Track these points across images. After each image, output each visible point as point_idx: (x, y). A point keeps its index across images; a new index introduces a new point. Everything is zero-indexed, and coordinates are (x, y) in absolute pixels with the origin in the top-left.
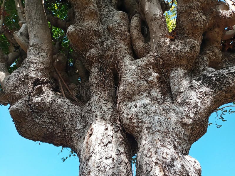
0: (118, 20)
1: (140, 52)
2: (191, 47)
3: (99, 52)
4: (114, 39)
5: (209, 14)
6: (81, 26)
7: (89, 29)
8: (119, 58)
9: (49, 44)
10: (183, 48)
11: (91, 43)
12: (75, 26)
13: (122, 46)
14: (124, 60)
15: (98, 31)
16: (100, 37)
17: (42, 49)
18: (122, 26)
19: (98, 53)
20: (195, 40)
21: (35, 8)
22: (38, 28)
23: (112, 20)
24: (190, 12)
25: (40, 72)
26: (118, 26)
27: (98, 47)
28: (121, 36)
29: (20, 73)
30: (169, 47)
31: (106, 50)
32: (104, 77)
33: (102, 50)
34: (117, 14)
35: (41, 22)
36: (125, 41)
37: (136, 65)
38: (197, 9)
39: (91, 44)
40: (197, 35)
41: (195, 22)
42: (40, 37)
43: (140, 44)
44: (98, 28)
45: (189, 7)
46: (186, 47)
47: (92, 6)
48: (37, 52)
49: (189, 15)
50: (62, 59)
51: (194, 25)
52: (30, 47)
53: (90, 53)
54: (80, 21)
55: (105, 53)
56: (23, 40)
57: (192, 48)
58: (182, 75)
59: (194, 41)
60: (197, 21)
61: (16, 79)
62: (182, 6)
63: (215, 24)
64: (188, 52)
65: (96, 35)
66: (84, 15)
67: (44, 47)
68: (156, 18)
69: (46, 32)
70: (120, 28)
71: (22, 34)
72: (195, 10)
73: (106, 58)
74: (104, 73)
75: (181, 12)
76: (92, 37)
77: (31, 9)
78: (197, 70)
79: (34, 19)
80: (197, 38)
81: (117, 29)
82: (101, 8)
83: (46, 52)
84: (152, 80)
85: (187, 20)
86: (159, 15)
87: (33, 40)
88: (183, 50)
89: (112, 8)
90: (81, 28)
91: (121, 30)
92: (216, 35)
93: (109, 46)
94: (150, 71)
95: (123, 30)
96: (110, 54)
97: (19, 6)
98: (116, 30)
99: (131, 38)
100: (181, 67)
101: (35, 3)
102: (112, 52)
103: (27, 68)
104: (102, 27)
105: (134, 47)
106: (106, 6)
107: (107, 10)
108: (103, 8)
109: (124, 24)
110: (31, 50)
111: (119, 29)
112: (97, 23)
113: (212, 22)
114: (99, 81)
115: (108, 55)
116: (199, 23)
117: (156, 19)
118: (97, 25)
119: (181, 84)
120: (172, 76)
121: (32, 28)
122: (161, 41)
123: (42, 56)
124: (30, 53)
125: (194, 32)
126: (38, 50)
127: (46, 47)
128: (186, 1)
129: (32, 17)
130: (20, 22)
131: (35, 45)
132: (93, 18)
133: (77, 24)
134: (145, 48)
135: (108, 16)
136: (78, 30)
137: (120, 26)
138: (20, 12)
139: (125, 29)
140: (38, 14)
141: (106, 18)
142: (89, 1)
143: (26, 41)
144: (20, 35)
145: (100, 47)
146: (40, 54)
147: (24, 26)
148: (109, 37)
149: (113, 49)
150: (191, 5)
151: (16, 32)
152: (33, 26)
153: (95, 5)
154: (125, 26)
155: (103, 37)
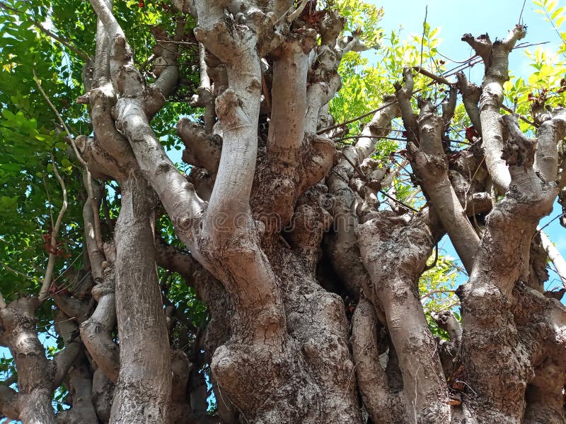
0: (327, 327)
1: (379, 417)
3: (285, 420)
4: (320, 382)
5: (532, 333)
6: (245, 352)
7: (265, 363)
9: (166, 379)
11: (268, 397)
12: (232, 348)
15: (285, 364)
16: (288, 378)
17: (150, 396)
18: (336, 347)
20: (509, 415)
21: (141, 284)
22: (145, 338)
23: (311, 324)
24: (495, 351)
26: (327, 349)
27: (283, 409)
28: (335, 375)
31: (304, 417)
33: (293, 415)
34: (323, 308)
35: (151, 319)
36: (344, 387)
38: (508, 342)
39: (269, 399)
40: (512, 403)
41: (507, 375)
42: (148, 363)
43: (379, 397)
44: (283, 355)
45: (492, 340)
47: (273, 308)
48: (140, 408)
49: (492, 357)
50: (182, 369)
51: (504, 382)
52: (124, 388)
54: (244, 339)
56: (102, 345)
59: (507, 418)
60: (513, 374)
62: (476, 333)
63: (547, 358)
65: (278, 376)
66: (255, 327)
67: (155, 389)
68: (416, 349)
69: (161, 346)
70: (332, 354)
71: (99, 328)
72: (505, 345)
75: (473, 347)
76: (270, 381)
77: (129, 286)
79: (137, 313)
80: (515, 411)
81: (326, 356)
82: (285, 283)
83: (160, 403)
85: (489, 368)
86: (424, 341)
87: (128, 371)
89: (309, 280)
90: (246, 356)
91: (334, 358)
92: (552, 382)
93: (308, 406)
95: (338, 357)
97: (93, 236)
98: (324, 360)
99: (356, 374)
101: (140, 271)
102: (316, 419)
104: (292, 349)
105: (364, 399)
106: (295, 275)
107: (297, 288)
108: (290, 283)
109: (339, 339)
110: (126, 400)
111: (330, 357)
112: (283, 343)
113: (540, 353)
116: (517, 377)
117: (416, 351)
118: (283, 349)
121: (131, 334)
122: (431, 409)
123: (150, 416)
124: (123, 408)
125: (506, 398)
126: (142, 397)
127: (159, 388)
128: (483, 324)
129: (132, 305)
130: (96, 289)
131: (135, 384)
132: (273, 335)
133: (236, 342)
134: (391, 408)
135: (301, 310)
136: (240, 361)
137: (333, 347)
138: (95, 250)
139: (343, 352)
140: (145, 299)
141: (298, 315)
142: (267, 295)
143: (106, 346)
144: (96, 331)
145: (290, 408)
146: (146, 411)
147: (104, 302)
148: (307, 376)
149: (318, 413)
150: (496, 333)
151: (87, 325)
152: (134, 330)
153: (279, 302)
154: (342, 344)
155: (294, 376)
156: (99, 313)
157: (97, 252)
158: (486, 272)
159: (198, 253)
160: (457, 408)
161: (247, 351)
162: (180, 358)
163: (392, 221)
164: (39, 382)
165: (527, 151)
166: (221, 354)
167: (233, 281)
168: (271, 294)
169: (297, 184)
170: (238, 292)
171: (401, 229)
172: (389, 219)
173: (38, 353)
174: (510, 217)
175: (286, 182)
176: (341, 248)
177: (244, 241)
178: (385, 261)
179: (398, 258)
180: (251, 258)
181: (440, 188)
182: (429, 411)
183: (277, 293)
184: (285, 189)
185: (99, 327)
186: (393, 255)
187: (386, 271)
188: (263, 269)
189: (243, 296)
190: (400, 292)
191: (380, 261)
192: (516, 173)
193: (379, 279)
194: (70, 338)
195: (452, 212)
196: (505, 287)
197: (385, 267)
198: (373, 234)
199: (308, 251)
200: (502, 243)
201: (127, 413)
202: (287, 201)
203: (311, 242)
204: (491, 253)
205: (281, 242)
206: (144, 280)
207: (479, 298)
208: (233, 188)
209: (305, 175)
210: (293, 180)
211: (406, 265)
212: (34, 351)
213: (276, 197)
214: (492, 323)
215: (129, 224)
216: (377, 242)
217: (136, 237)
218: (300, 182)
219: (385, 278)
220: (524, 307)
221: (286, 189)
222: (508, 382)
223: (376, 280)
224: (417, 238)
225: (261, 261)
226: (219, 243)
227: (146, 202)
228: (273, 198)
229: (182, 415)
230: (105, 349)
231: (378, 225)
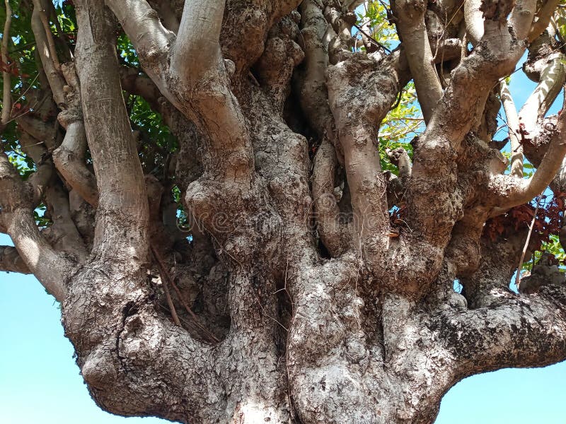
0: (291, 167)
1: (329, 243)
2: (427, 263)
3: (252, 244)
4: (282, 214)
5: (469, 179)
6: (217, 188)
7: (235, 198)
8: (290, 259)
9: (144, 207)
10: (413, 264)
11: (238, 225)
12: (205, 184)
13: (297, 230)
14: (300, 265)
15: (253, 199)
16: (255, 211)
17: (131, 222)
18: (298, 185)
19: (251, 248)
20: (436, 246)
21: (110, 117)
22: (120, 169)
23: (277, 163)
24: (435, 196)
25: (132, 279)
26: (290, 187)
27: (251, 236)
28: (296, 209)
29: (94, 289)
30: (388, 255)
31: (267, 242)
32: (261, 298)
33: (259, 240)
34: (289, 149)
35: (124, 152)
36: (302, 218)
37: (324, 282)
38: (448, 188)
39: (238, 227)
40: (441, 237)
41: (441, 216)
42: (126, 193)
43: (331, 227)
44: (251, 191)
45: (434, 187)
46: (418, 262)
47: (243, 151)
48: (123, 232)
49: (431, 201)
50: (154, 192)
51: (437, 221)
52: (106, 215)
53: (235, 246)
54: (215, 177)
55: (264, 246)
56: (77, 173)
57: (429, 264)
58: (405, 313)
59: (433, 248)
60: (446, 216)
61: (88, 302)
62: (422, 180)
63: (478, 200)
64: (421, 272)
65: (247, 209)
66: (226, 167)
67: (135, 216)
68: (368, 190)
69: (136, 178)
70: (294, 191)
72: (444, 191)
73: (265, 257)
74: (261, 290)
75: (417, 192)
76: (240, 213)
77: (99, 119)
78: (433, 296)
79: (110, 145)
80: (441, 243)
81: (289, 192)
82: (254, 122)
83: (140, 228)
84: (351, 317)
85: (427, 210)
86: (375, 184)
87: (107, 199)
88: (413, 267)
89: (277, 120)
90: (217, 192)
91: (296, 195)
92: (477, 218)
93: (272, 233)
94: (349, 296)
95: (299, 194)
96: (274, 249)
97: (48, 55)
98: (287, 196)
99: (314, 208)
100: (405, 296)
101: (108, 103)
102: (278, 243)
103: (107, 276)
104: (259, 185)
105: (318, 227)
106: (263, 115)
107: (265, 128)
108: (258, 122)
109: (301, 178)
110: (109, 224)
111: (292, 194)
112: (251, 181)
113: (473, 196)
114: (251, 307)
115: (269, 252)
116: (448, 218)
117: (367, 192)
118: (251, 187)
119: (403, 331)
120: (388, 309)
121: (106, 166)
122: (373, 239)
123: (132, 238)
124: (107, 232)
125: (436, 233)
126: (124, 224)
127: (138, 214)
128: (429, 173)
129: (104, 139)
130: (62, 116)
131: (115, 211)
132: (242, 174)
133: (208, 179)
134: (340, 236)
135: (268, 150)
136: (212, 195)
137: (295, 185)
138: (53, 71)
139: (304, 189)
140: (116, 132)
141: (265, 155)
142: (238, 139)
143: (81, 173)
144: (69, 159)
145: (256, 235)
146: (128, 234)
147: (72, 129)
148: (272, 209)
149: (279, 238)
150: (439, 181)
151: (60, 153)
152: (108, 163)
153: (248, 145)
154: (303, 183)
155: (261, 209)
156: (69, 141)
157: (55, 73)
158: (441, 126)
159: (167, 91)
160: (394, 239)
161: (219, 187)
162: (152, 183)
163: (363, 65)
164: (19, 202)
165: (505, 5)
166: (195, 190)
167: (204, 123)
168: (241, 138)
169: (269, 14)
170: (209, 134)
171: (370, 74)
172: (360, 63)
173: (12, 176)
174: (474, 74)
175: (258, 13)
176: (310, 86)
177: (214, 83)
178: (351, 108)
179: (363, 106)
180: (222, 102)
181: (414, 32)
182: (372, 241)
183: (246, 136)
184: (256, 21)
185: (72, 155)
186: (359, 103)
187: (350, 118)
188: (234, 113)
189: (214, 137)
190: (361, 140)
191: (346, 107)
192: (490, 28)
193: (343, 126)
194: (40, 160)
195: (421, 59)
196: (455, 141)
197: (350, 114)
198: (343, 78)
199: (277, 89)
200: (461, 100)
201: (111, 236)
202: (257, 36)
203: (281, 80)
204: (449, 109)
205: (249, 78)
206: (113, 113)
207: (430, 150)
208: (202, 25)
209: (277, 5)
210: (265, 11)
211: (370, 113)
212: (8, 174)
213: (246, 31)
214: (437, 172)
215: (89, 51)
216: (345, 87)
217: (98, 66)
218: (273, 12)
219: (348, 125)
220: (468, 156)
221: (258, 22)
222: (440, 221)
223: (339, 126)
224: (384, 87)
225: (232, 105)
226: (189, 85)
227: (105, 25)
228: (243, 31)
229: (157, 231)
230: (81, 176)
231: (349, 68)
